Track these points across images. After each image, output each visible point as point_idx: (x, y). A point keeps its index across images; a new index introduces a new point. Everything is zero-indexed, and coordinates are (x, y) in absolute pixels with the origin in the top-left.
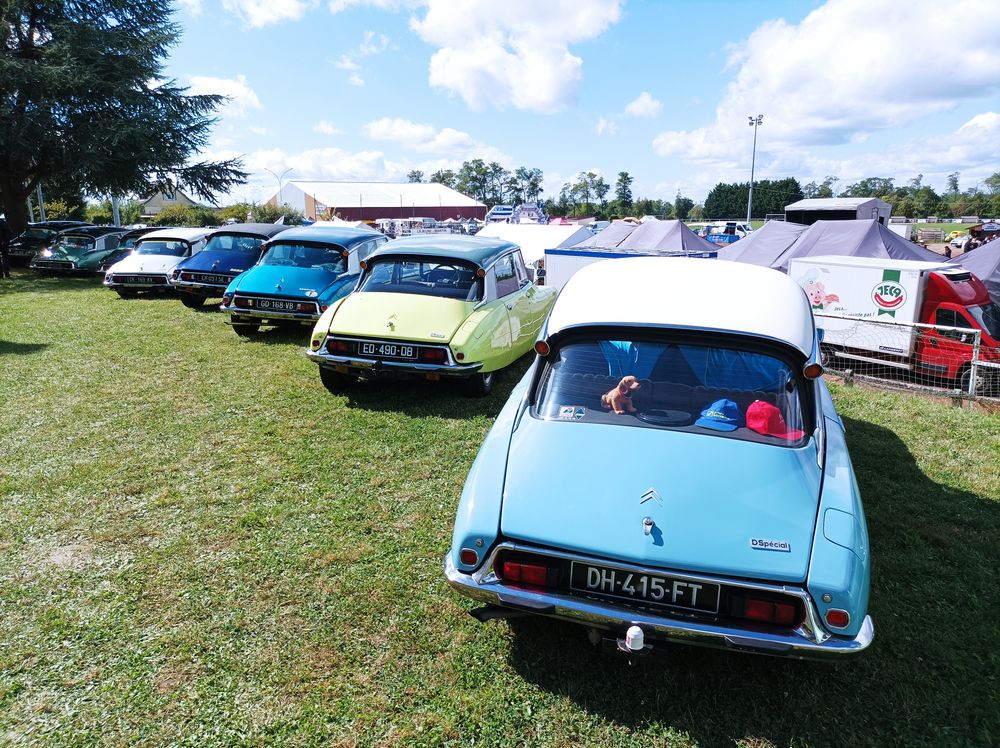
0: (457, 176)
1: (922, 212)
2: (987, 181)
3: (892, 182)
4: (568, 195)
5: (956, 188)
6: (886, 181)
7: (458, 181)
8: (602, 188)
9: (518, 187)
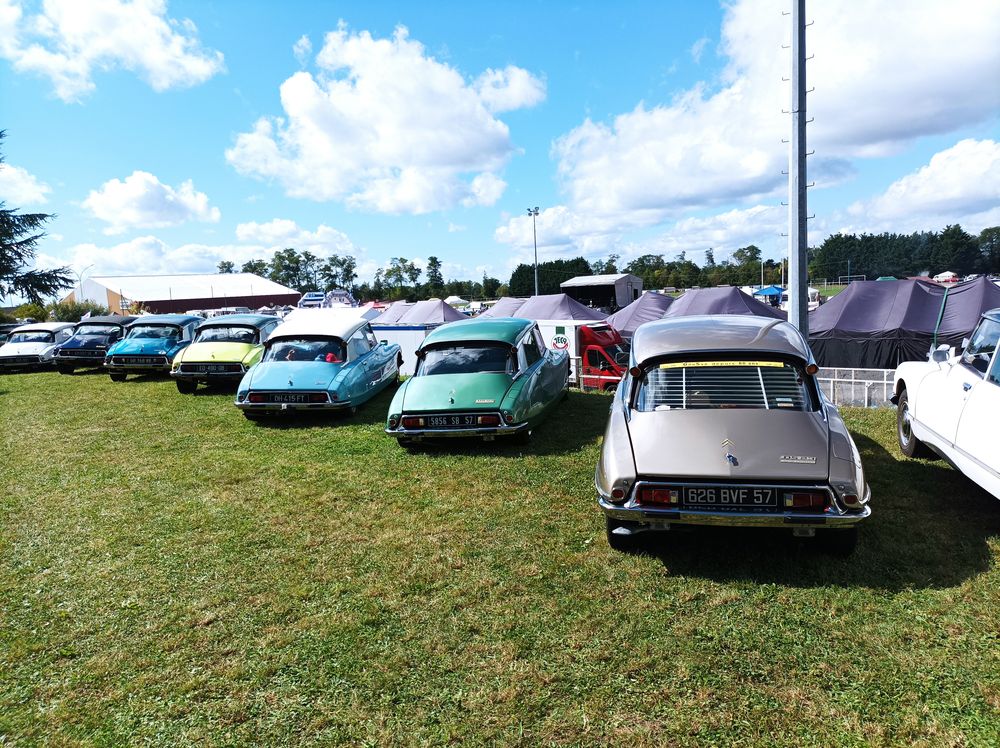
0: (269, 266)
1: (687, 283)
2: (735, 255)
3: (663, 258)
4: (382, 279)
5: (712, 261)
6: (659, 258)
7: (270, 270)
8: (414, 272)
9: (333, 273)
